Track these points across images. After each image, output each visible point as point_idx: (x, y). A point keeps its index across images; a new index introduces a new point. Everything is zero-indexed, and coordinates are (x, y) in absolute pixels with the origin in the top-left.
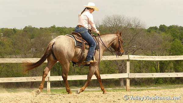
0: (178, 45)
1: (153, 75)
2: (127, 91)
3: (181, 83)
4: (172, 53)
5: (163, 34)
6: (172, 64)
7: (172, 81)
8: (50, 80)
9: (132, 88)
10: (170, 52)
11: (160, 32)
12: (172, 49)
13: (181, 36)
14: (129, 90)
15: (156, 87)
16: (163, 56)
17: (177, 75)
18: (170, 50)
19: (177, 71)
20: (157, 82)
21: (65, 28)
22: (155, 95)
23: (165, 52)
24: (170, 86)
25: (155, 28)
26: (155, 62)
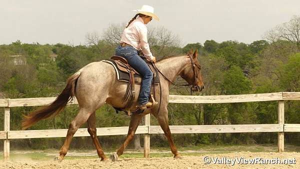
0: (236, 77)
1: (191, 129)
2: (145, 156)
3: (241, 143)
4: (225, 91)
5: (211, 57)
6: (226, 109)
7: (225, 139)
8: (9, 138)
9: (155, 152)
10: (223, 89)
11: (206, 52)
12: (226, 83)
13: (242, 60)
14: (149, 154)
15: (196, 150)
16: (210, 95)
17: (234, 129)
18: (223, 86)
19: (234, 122)
20: (198, 141)
21: (38, 45)
22: (194, 164)
23: (214, 89)
24: (222, 148)
25: (197, 46)
26: (195, 107)
